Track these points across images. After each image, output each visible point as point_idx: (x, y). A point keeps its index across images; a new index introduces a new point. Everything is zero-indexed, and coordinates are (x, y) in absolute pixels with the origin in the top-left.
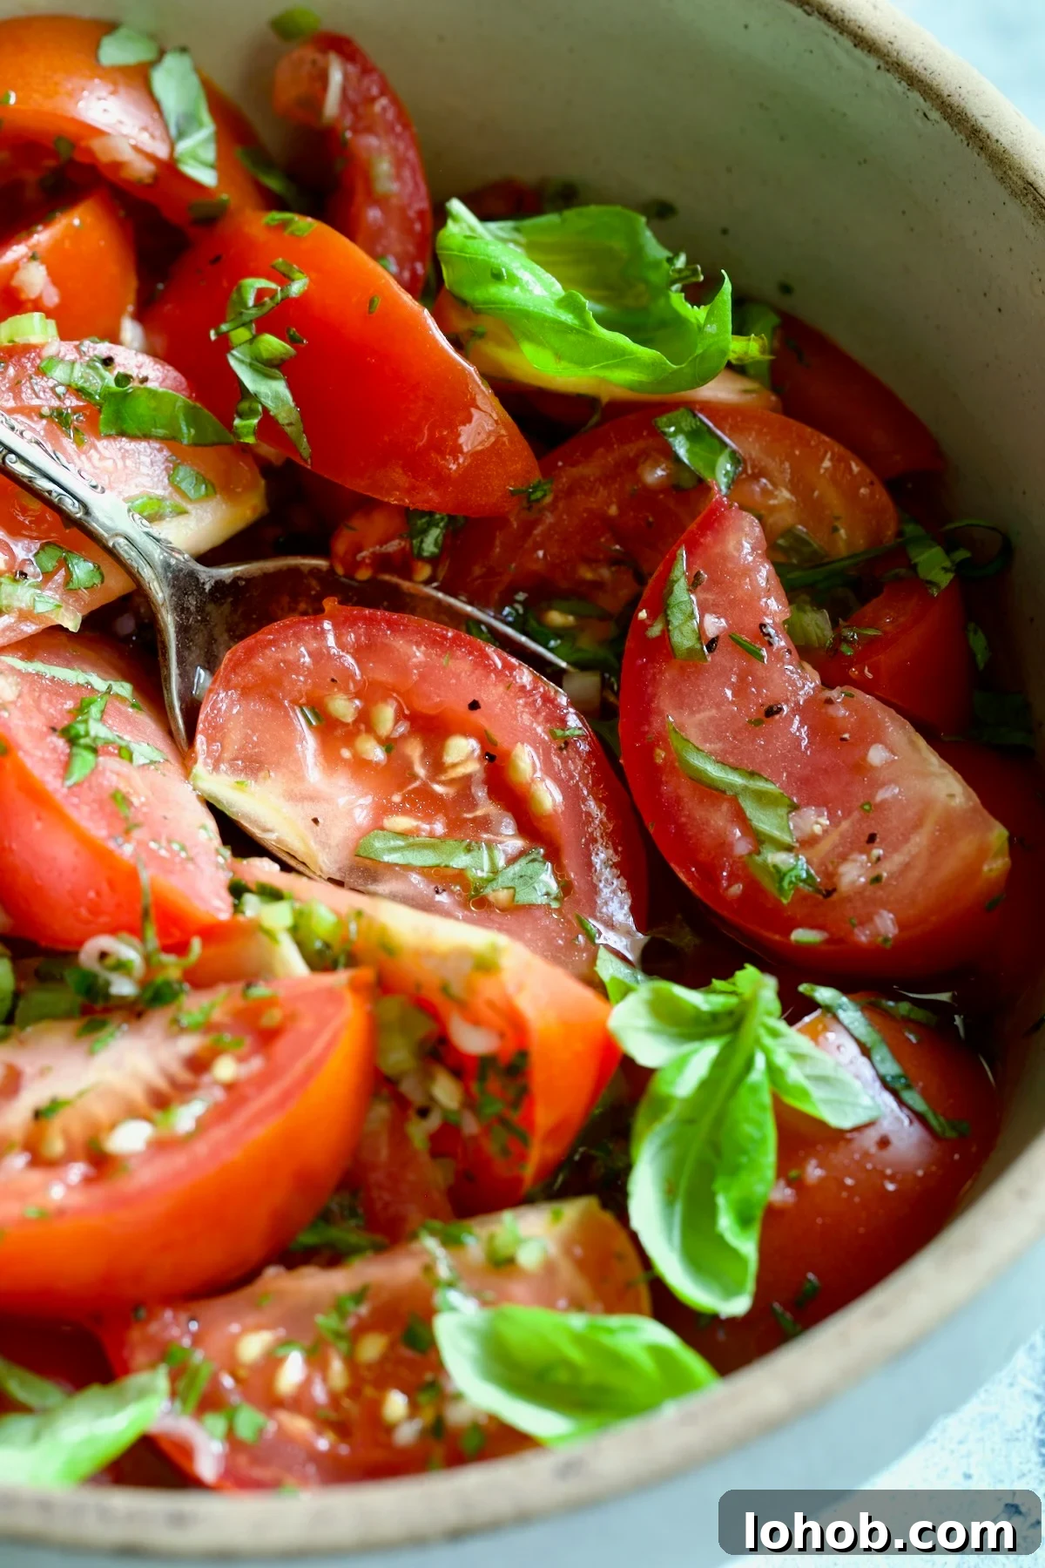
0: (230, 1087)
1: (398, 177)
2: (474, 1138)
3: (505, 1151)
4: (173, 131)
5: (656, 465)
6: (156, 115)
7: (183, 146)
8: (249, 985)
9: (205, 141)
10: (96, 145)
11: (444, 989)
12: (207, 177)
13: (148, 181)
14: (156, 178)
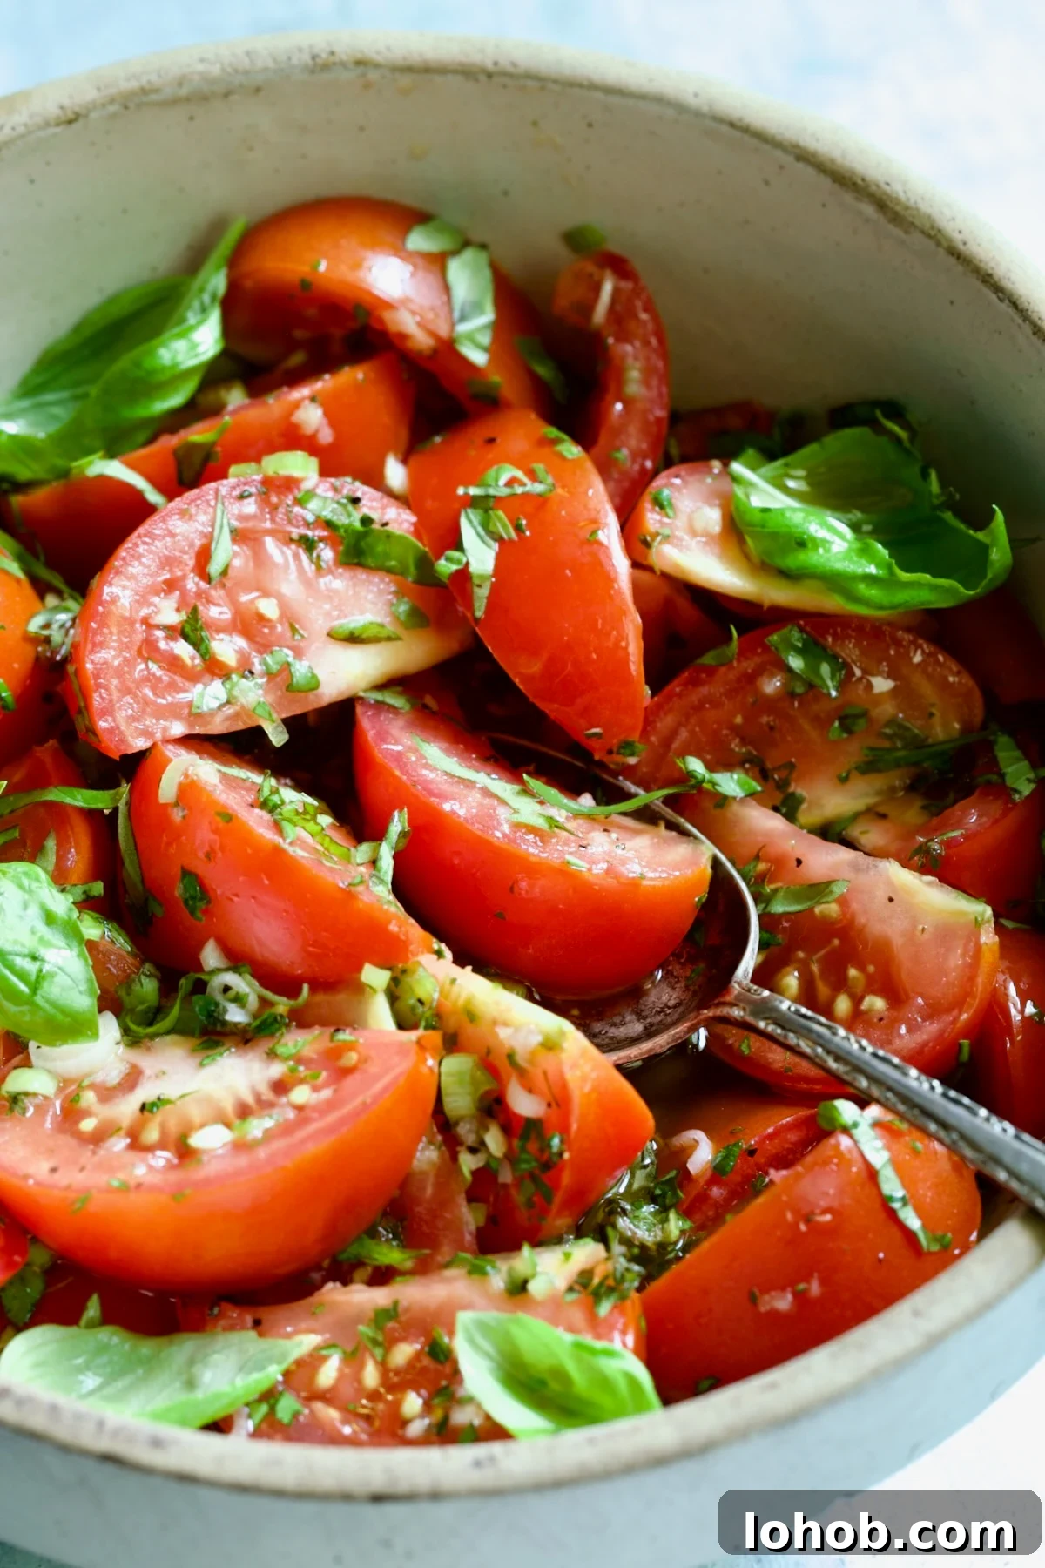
0: (300, 1108)
1: (646, 382)
2: (505, 1186)
3: (530, 1204)
4: (456, 314)
5: (772, 676)
6: (445, 298)
7: (462, 328)
8: (337, 1030)
9: (485, 327)
10: (387, 316)
11: (510, 1057)
12: (478, 358)
13: (427, 352)
14: (435, 351)
